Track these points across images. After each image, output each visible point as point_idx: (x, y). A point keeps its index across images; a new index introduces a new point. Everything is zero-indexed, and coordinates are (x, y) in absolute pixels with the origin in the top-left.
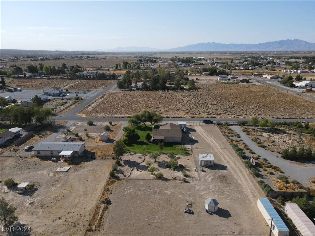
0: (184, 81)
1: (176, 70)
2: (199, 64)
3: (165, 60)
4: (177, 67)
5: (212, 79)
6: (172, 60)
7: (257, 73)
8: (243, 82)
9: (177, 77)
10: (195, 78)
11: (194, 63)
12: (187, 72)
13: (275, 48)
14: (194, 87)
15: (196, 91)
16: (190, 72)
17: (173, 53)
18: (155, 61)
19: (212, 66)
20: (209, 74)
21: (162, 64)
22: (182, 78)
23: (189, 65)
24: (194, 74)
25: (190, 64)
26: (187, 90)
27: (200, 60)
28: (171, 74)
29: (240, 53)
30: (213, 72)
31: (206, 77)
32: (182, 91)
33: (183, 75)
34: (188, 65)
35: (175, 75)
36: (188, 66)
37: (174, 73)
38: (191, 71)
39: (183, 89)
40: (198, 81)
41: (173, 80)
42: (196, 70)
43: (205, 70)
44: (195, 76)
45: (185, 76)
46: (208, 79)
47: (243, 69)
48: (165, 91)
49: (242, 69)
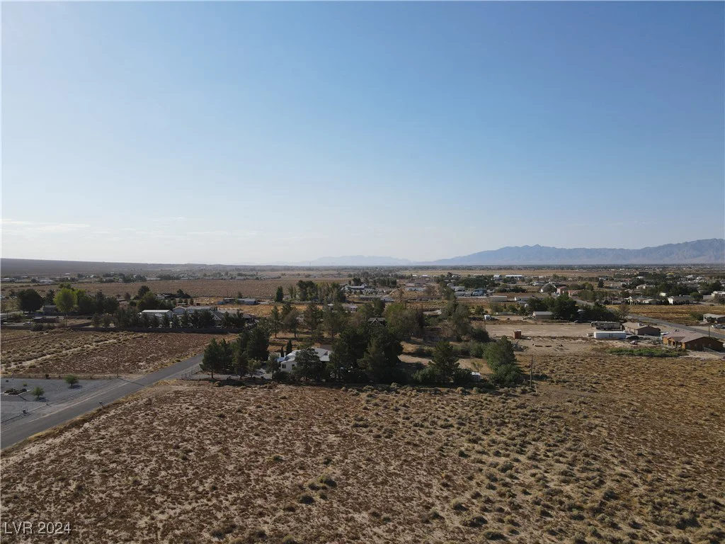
0: (473, 345)
1: (447, 304)
2: (513, 291)
3: (420, 282)
4: (451, 296)
5: (567, 335)
6: (440, 280)
7: (717, 316)
8: (700, 349)
9: (448, 327)
10: (507, 331)
11: (497, 288)
12: (480, 311)
13: (685, 258)
14: (513, 373)
15: (524, 392)
16: (489, 310)
17: (444, 268)
18: (395, 283)
19: (550, 294)
20: (552, 318)
21: (411, 290)
22: (465, 329)
23: (485, 292)
24: (504, 318)
25: (489, 291)
26: (484, 386)
27: (513, 280)
28: (430, 316)
29: (606, 268)
30: (566, 312)
31: (546, 326)
32: (464, 393)
33: (466, 320)
34: (481, 292)
35: (440, 320)
36: (482, 295)
37: (439, 312)
38: (491, 307)
39: (466, 381)
40: (522, 343)
41: (431, 338)
42: (508, 305)
43: (537, 305)
44: (508, 322)
45: (474, 324)
46: (554, 334)
47: (650, 304)
48: (389, 391)
49: (647, 302)
